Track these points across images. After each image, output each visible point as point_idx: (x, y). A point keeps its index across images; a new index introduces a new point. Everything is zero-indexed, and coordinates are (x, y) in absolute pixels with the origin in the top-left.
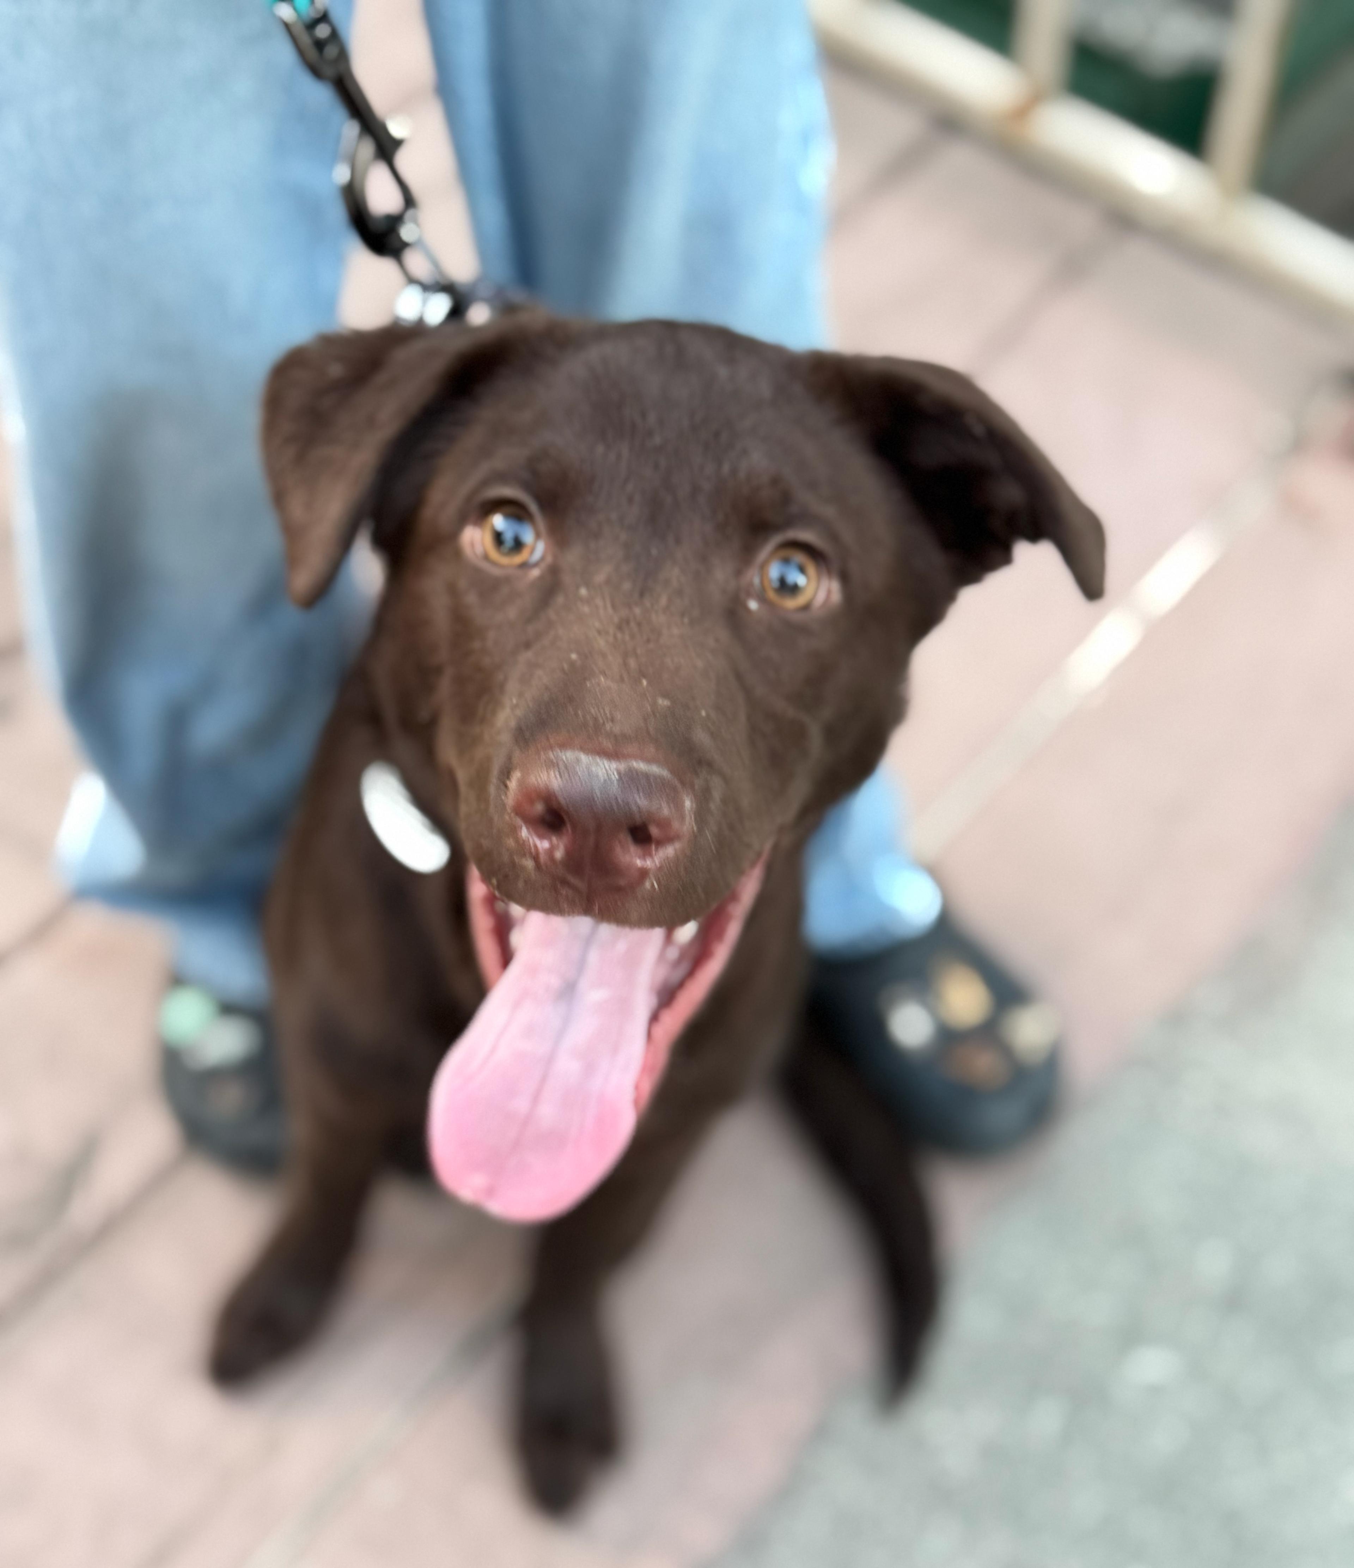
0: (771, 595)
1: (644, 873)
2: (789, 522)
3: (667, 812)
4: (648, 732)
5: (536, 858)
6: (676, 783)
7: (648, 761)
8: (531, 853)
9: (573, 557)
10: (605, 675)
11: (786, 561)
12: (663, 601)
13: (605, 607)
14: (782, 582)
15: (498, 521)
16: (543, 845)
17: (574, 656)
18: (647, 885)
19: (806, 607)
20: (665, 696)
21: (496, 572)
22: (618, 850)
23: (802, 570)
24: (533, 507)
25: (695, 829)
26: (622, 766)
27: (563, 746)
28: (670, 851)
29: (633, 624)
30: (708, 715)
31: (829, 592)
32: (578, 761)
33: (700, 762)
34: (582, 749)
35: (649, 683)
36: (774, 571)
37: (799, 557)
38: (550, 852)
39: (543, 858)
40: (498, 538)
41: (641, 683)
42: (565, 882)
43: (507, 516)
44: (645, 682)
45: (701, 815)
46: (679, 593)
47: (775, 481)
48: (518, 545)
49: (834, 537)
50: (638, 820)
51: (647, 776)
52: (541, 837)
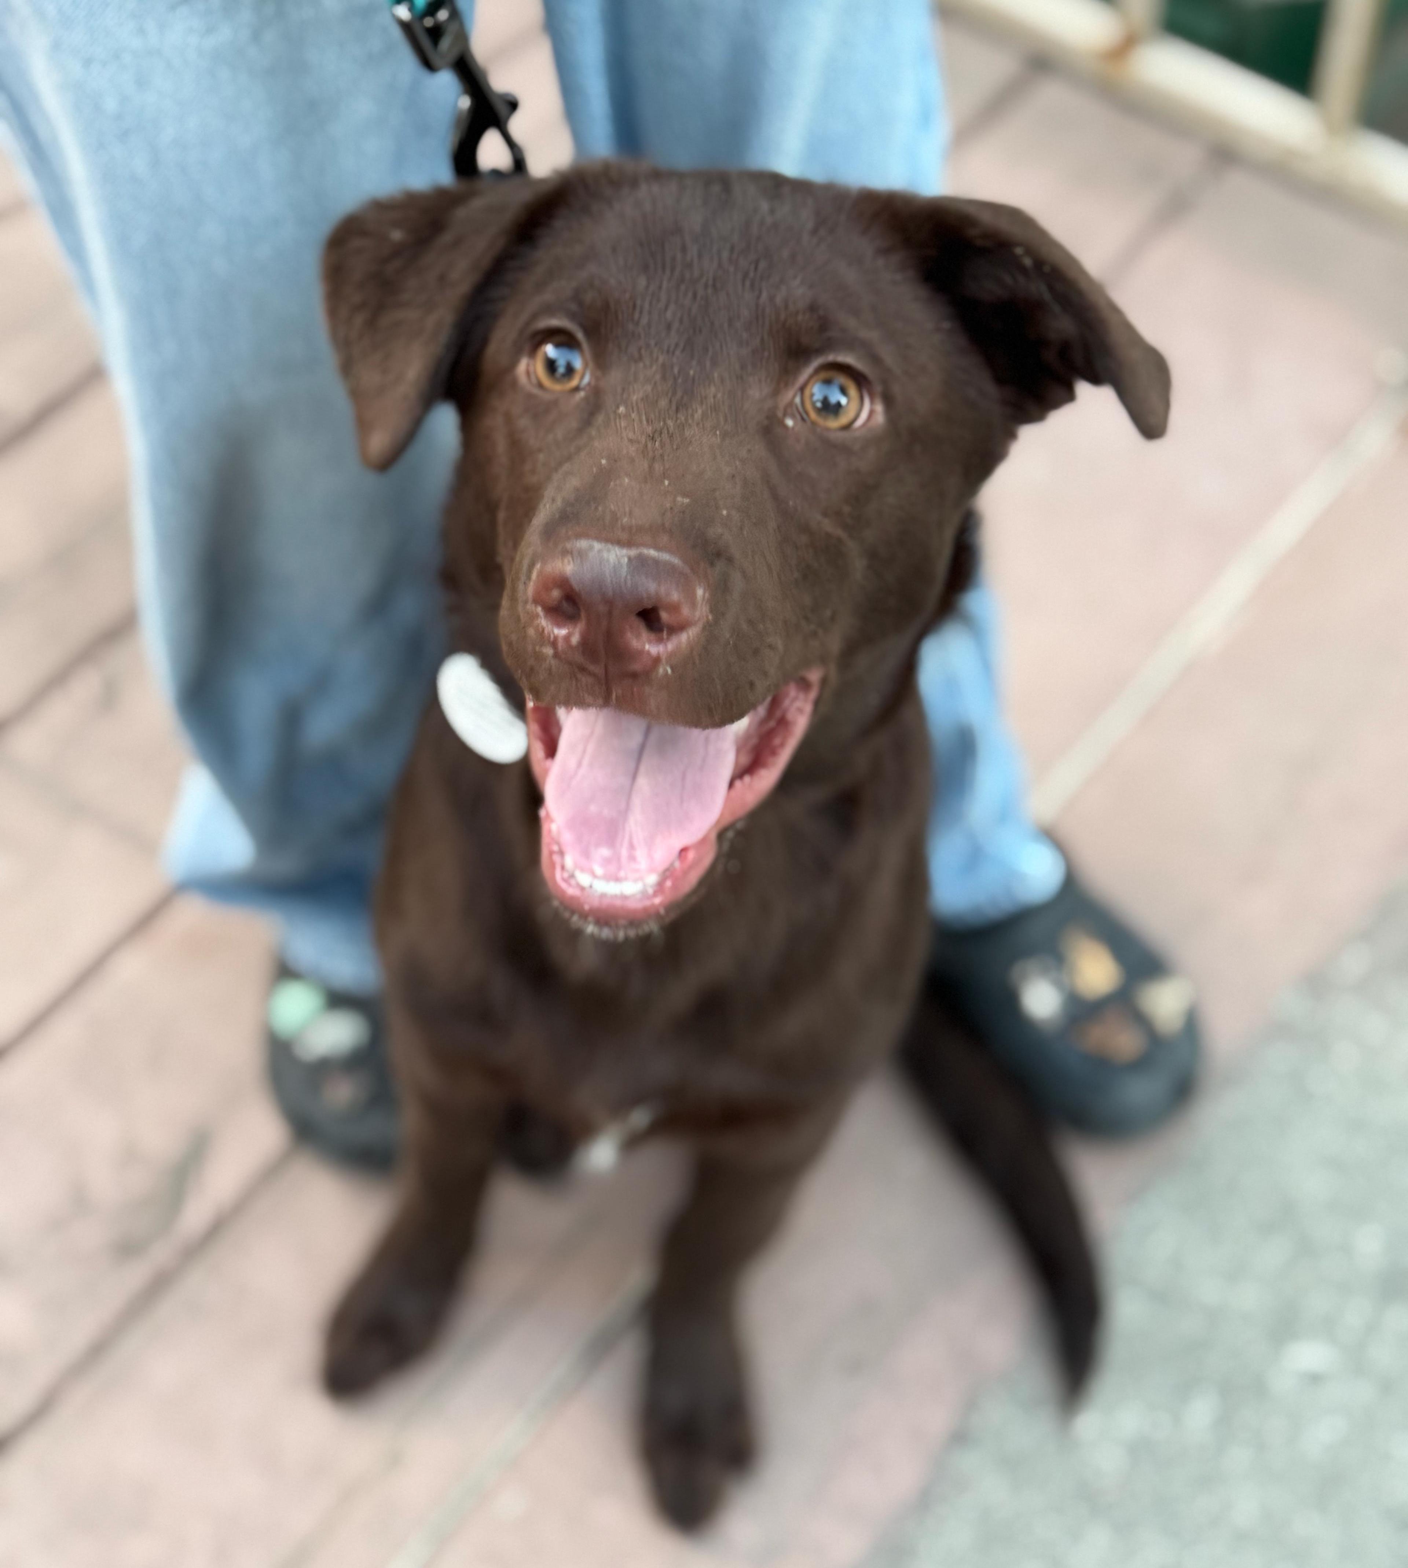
0: (813, 415)
1: (657, 660)
2: (828, 345)
3: (675, 596)
4: (663, 525)
5: (554, 644)
6: (687, 570)
7: (657, 548)
8: (549, 641)
9: (615, 376)
10: (630, 476)
11: (828, 382)
12: (698, 415)
13: (641, 421)
14: (825, 401)
15: (550, 350)
16: (561, 632)
17: (604, 462)
18: (661, 671)
19: (847, 427)
20: (685, 495)
21: (547, 397)
22: (629, 636)
23: (844, 391)
24: (580, 335)
25: (710, 617)
26: (633, 552)
27: (579, 536)
28: (684, 638)
29: (665, 435)
30: (729, 515)
31: (871, 413)
32: (591, 548)
33: (718, 555)
34: (598, 538)
35: (669, 484)
36: (817, 391)
37: (842, 379)
38: (567, 638)
39: (561, 645)
40: (551, 365)
41: (663, 482)
42: (583, 669)
43: (557, 345)
44: (666, 483)
45: (717, 607)
46: (715, 409)
47: (813, 308)
48: (570, 370)
49: (875, 360)
50: (649, 606)
51: (656, 562)
52: (559, 626)
